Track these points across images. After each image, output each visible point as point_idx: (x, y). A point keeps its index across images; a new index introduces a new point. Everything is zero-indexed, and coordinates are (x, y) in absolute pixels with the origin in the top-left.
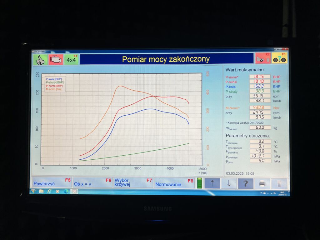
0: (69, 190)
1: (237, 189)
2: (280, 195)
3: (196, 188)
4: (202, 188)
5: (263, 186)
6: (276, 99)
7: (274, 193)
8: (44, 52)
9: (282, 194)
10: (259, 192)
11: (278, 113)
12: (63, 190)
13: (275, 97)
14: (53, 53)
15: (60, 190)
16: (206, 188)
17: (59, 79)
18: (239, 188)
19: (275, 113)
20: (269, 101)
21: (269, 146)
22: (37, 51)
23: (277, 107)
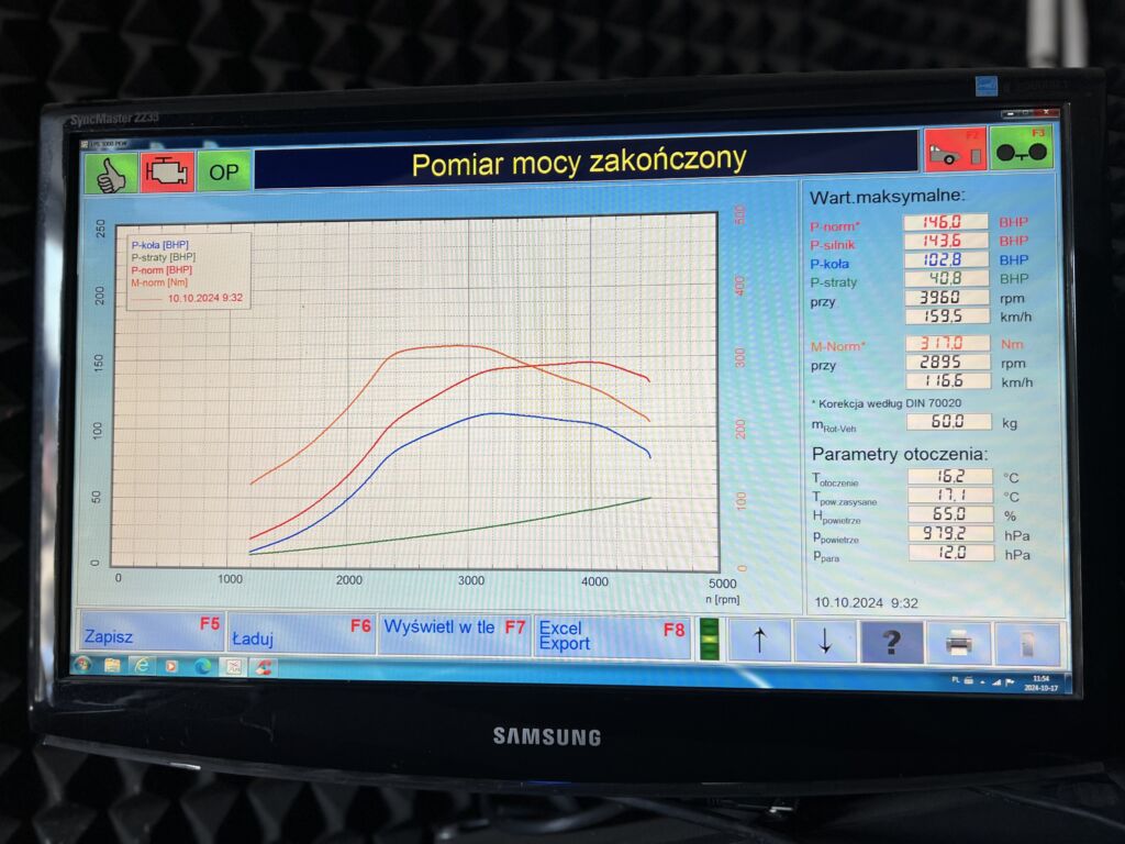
0: (215, 660)
1: (859, 664)
2: (1029, 688)
3: (695, 658)
4: (718, 659)
5: (962, 652)
6: (1010, 308)
7: (1009, 681)
8: (125, 143)
9: (1040, 684)
10: (948, 674)
11: (1022, 364)
12: (192, 660)
13: (1007, 300)
14: (157, 149)
15: (181, 660)
17: (180, 244)
18: (864, 660)
19: (1008, 365)
20: (982, 316)
21: (987, 495)
22: (101, 142)
23: (1014, 339)
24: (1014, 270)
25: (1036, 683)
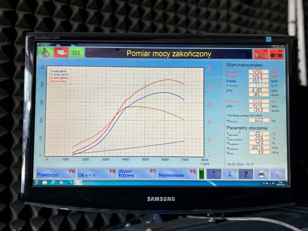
0: (73, 181)
1: (238, 179)
2: (278, 185)
3: (198, 179)
4: (204, 179)
5: (262, 176)
7: (273, 183)
8: (49, 44)
9: (280, 184)
11: (276, 106)
12: (67, 181)
13: (273, 91)
14: (58, 46)
15: (64, 181)
16: (208, 178)
17: (64, 71)
18: (239, 179)
19: (273, 107)
20: (267, 95)
21: (268, 138)
22: (43, 43)
23: (274, 100)
24: (274, 84)
25: (279, 184)
